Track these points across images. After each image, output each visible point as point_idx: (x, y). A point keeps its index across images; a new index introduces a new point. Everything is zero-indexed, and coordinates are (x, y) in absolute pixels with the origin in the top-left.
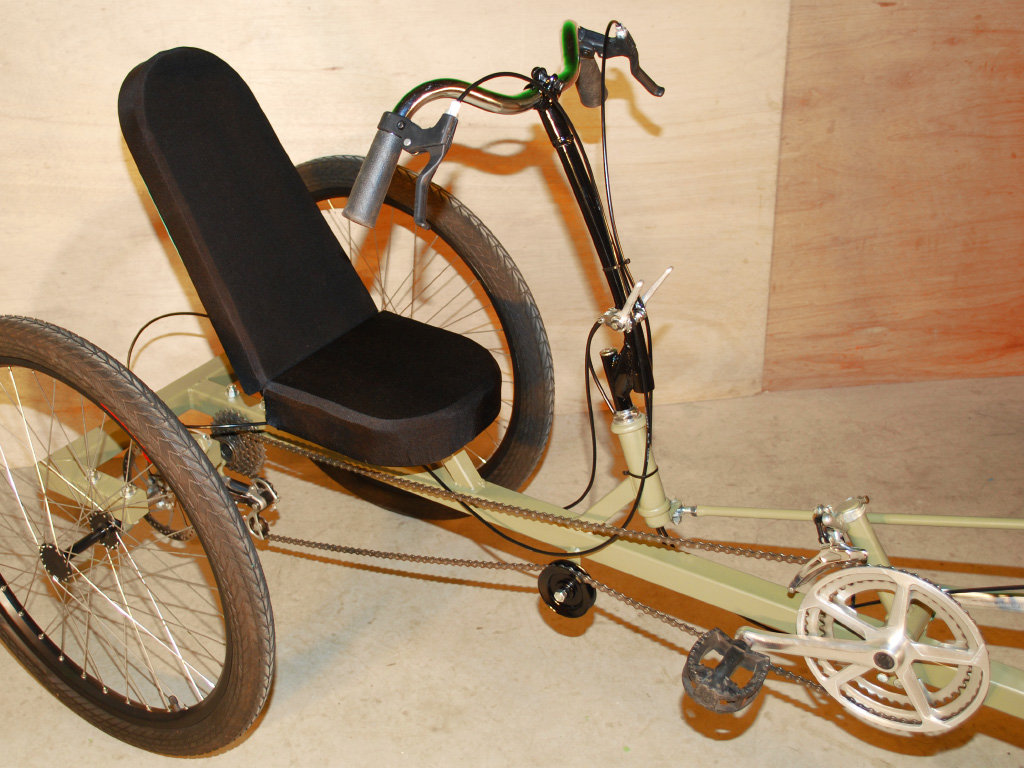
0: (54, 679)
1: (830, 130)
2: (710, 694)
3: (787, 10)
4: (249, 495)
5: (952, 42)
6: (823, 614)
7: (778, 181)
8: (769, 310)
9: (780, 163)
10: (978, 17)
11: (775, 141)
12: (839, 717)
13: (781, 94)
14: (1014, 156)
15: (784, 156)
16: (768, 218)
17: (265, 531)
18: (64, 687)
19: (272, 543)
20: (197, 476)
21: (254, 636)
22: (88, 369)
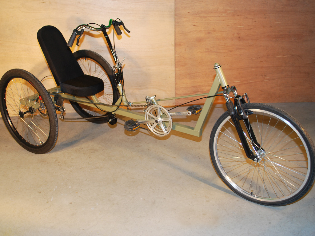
0: (21, 143)
1: (185, 50)
2: (127, 127)
3: (174, 26)
4: (60, 109)
5: (209, 33)
6: (149, 116)
7: (175, 61)
8: (175, 88)
9: (175, 57)
10: (214, 28)
11: (173, 52)
12: (153, 135)
13: (174, 43)
14: (224, 57)
15: (176, 55)
16: (173, 68)
17: (63, 118)
18: (23, 144)
19: (65, 120)
20: (50, 104)
21: (54, 123)
22: (27, 75)
